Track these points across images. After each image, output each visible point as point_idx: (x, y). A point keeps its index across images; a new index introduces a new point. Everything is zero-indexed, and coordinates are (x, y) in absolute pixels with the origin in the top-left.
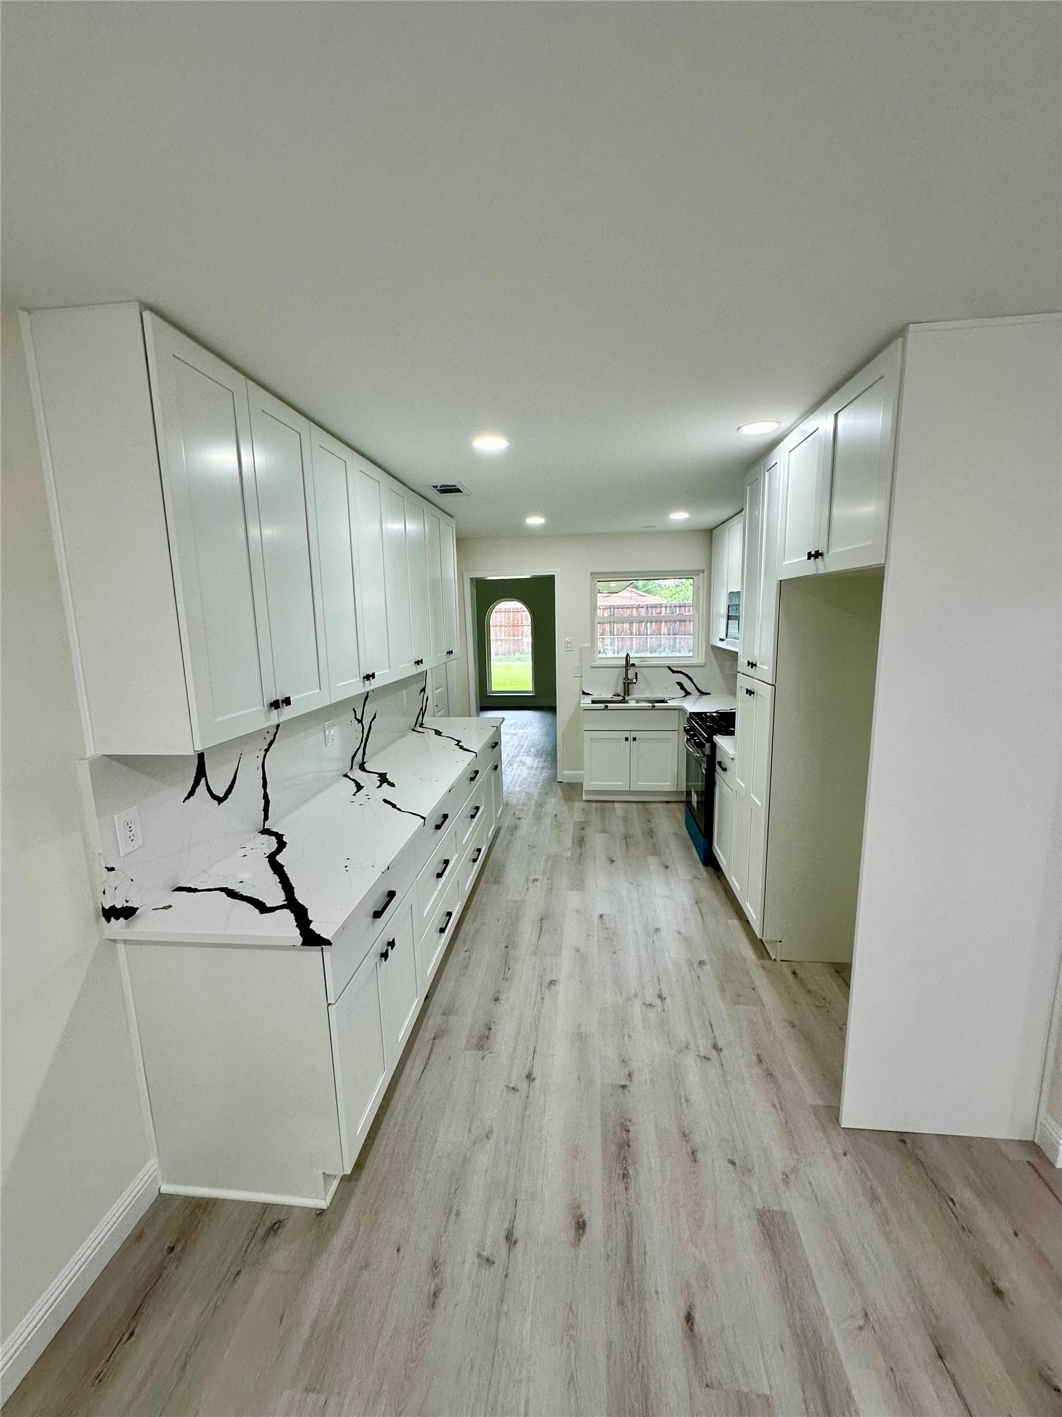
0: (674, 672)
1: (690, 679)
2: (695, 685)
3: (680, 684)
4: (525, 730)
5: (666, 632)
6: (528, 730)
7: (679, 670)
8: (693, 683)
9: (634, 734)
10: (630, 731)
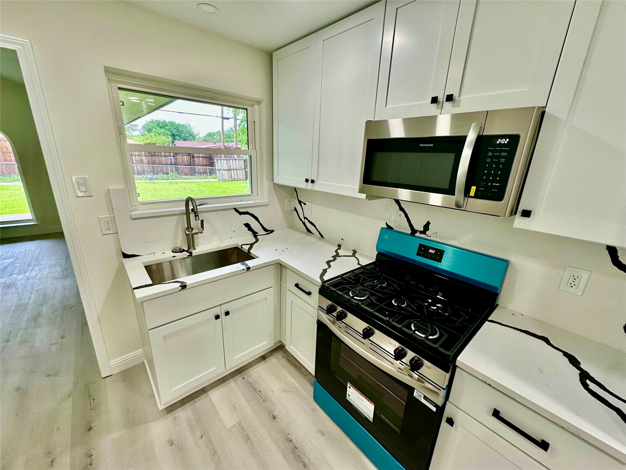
0: (241, 213)
1: (256, 219)
2: (261, 225)
3: (247, 225)
4: (27, 274)
5: (146, 162)
6: (34, 273)
7: (245, 210)
8: (259, 222)
9: (224, 308)
10: (220, 305)
